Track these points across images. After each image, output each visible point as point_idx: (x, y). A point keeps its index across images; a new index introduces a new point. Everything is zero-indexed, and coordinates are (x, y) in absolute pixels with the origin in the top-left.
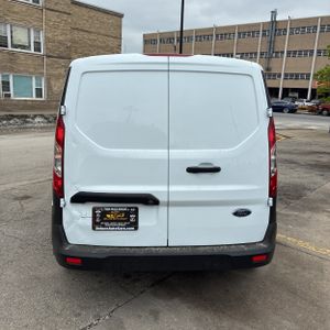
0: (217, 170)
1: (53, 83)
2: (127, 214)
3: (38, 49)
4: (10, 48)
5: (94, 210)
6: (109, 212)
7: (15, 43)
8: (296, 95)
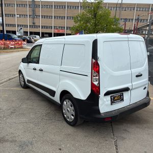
0: (141, 75)
2: (120, 96)
5: (111, 97)
6: (115, 97)
8: (47, 35)
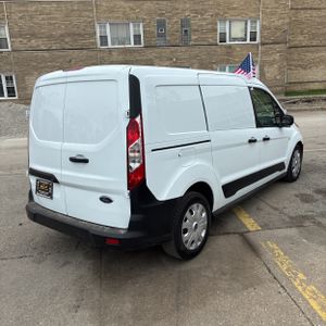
0: (86, 161)
1: (266, 69)
3: (253, 38)
4: (228, 42)
7: (233, 36)
